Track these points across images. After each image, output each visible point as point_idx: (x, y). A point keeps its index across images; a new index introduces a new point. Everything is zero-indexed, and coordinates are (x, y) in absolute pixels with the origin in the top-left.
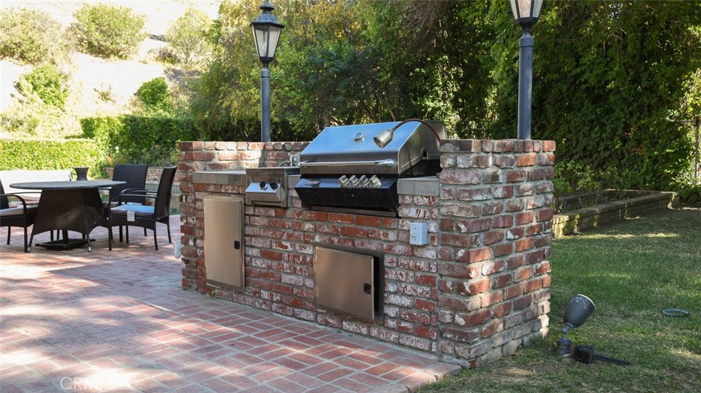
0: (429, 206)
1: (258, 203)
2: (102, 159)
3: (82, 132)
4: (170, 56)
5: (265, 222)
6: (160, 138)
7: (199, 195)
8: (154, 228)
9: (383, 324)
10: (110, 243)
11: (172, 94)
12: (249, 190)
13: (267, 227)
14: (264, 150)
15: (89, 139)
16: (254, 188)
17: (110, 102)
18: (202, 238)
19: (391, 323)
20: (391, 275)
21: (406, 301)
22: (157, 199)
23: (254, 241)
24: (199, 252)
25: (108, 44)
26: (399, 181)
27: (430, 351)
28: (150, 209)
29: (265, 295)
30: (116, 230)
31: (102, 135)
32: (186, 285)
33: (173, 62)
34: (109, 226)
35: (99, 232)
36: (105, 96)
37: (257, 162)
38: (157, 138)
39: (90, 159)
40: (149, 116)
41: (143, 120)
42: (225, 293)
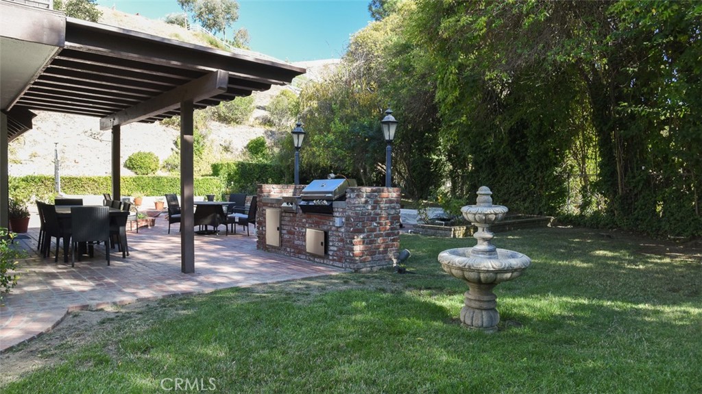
0: (343, 212)
1: (286, 211)
2: (223, 190)
3: (212, 172)
4: (269, 121)
5: (289, 219)
6: (260, 177)
7: (264, 208)
8: (247, 226)
9: (328, 258)
10: (227, 233)
11: (269, 148)
12: (283, 205)
13: (290, 221)
14: (295, 189)
15: (216, 177)
16: (285, 205)
17: (229, 153)
18: (265, 226)
19: (331, 258)
20: (331, 239)
21: (335, 249)
22: (250, 211)
23: (285, 227)
24: (264, 233)
25: (230, 115)
26: (334, 202)
27: (342, 267)
28: (246, 216)
29: (288, 250)
30: (229, 225)
31: (223, 174)
32: (258, 248)
33: (271, 126)
34: (226, 224)
35: (222, 227)
36: (226, 149)
37: (292, 194)
38: (257, 177)
39: (216, 190)
40: (254, 162)
41: (249, 164)
42: (273, 250)
